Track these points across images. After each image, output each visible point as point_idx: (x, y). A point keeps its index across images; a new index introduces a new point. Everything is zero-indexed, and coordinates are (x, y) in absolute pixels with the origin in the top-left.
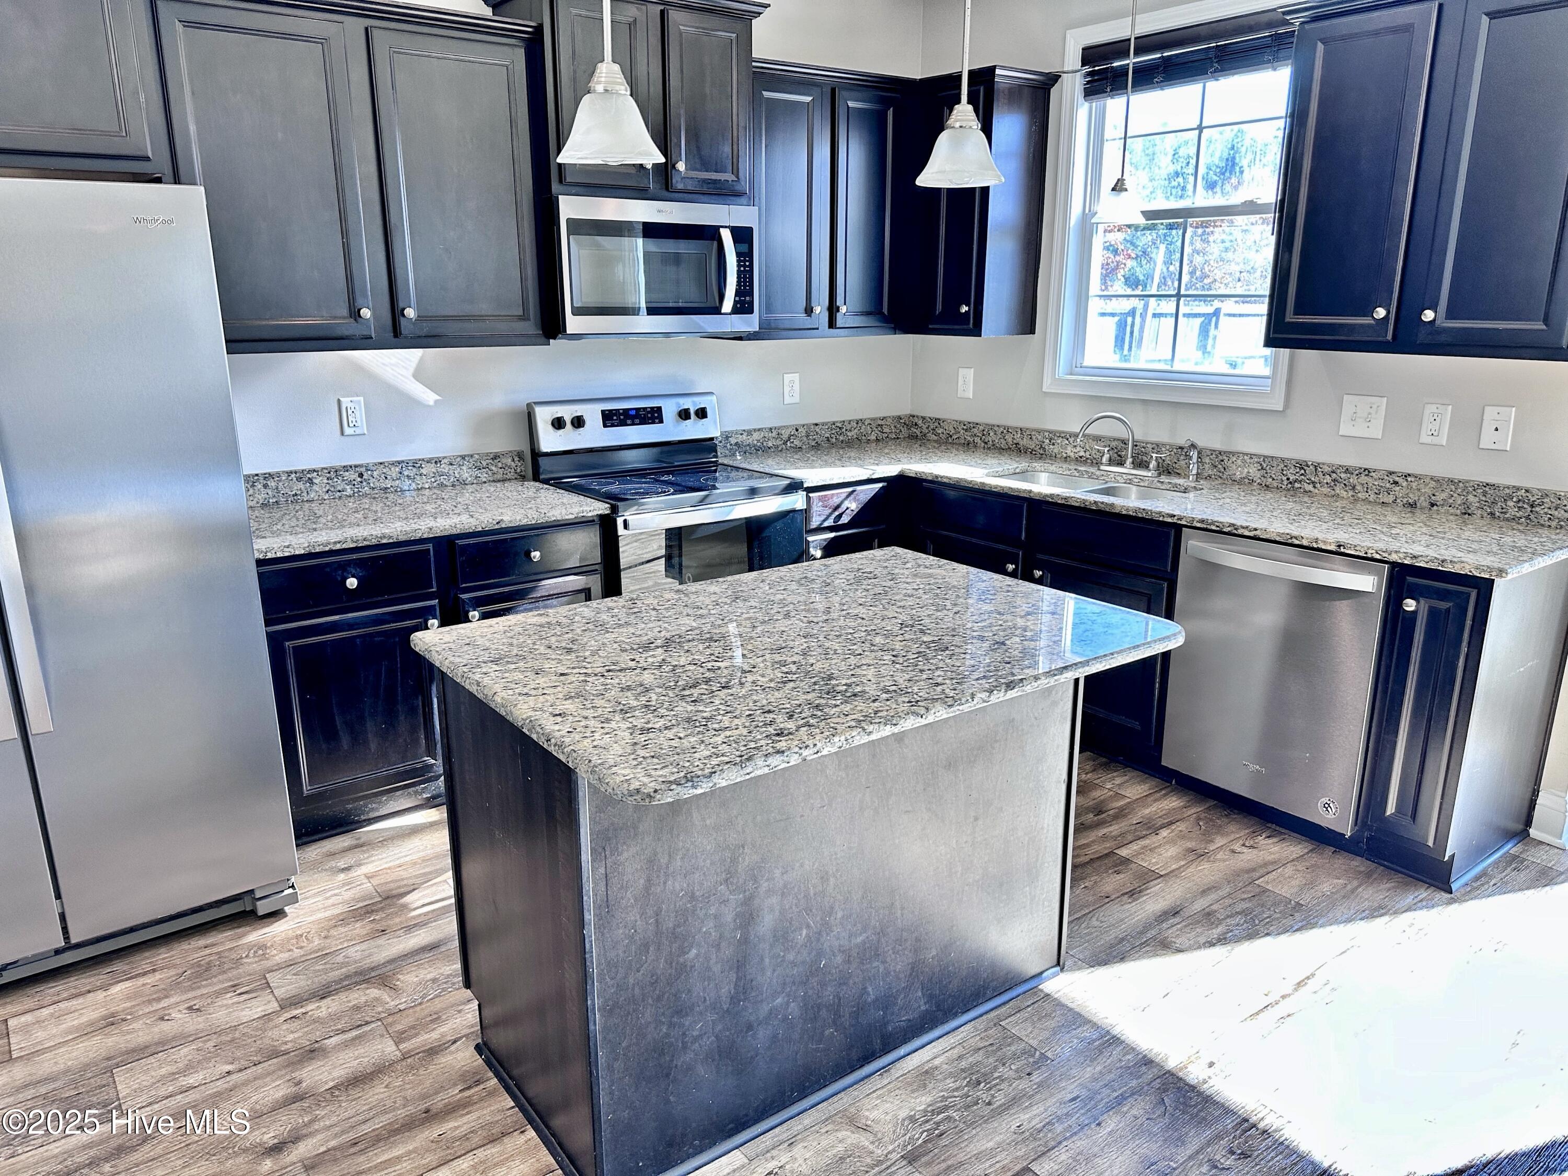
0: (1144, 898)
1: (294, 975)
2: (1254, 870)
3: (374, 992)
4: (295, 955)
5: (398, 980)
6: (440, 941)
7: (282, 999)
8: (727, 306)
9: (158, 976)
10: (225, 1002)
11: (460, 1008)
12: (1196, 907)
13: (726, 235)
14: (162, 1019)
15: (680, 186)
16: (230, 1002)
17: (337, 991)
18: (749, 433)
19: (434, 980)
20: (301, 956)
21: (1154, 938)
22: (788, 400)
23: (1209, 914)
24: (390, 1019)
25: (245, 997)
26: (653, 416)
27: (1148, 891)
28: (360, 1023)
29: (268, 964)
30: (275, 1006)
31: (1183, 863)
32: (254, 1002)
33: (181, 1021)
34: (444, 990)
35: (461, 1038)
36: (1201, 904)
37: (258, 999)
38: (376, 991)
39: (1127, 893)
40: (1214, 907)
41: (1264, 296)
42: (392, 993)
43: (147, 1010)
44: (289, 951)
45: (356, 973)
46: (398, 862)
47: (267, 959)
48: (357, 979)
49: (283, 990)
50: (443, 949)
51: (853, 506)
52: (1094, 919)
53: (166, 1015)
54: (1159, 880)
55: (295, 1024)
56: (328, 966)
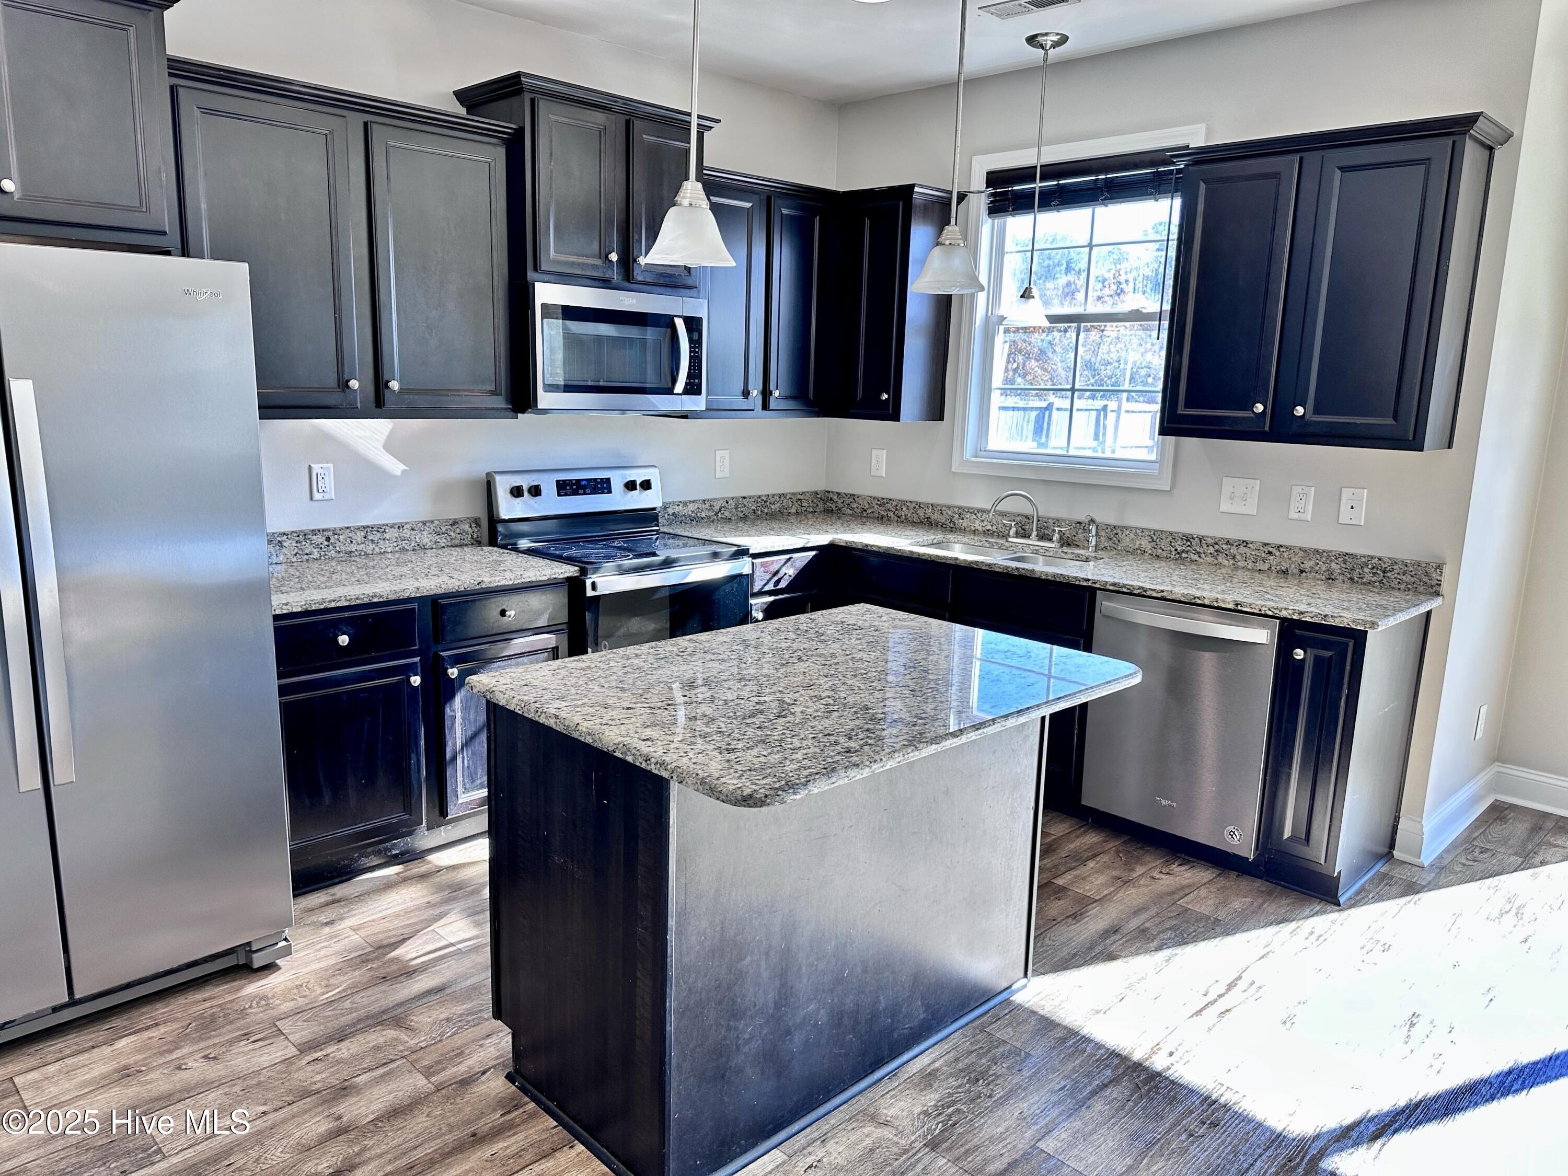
0: (1086, 919)
1: (304, 1021)
2: (1174, 893)
3: (391, 1033)
4: (300, 1004)
5: (412, 1021)
6: (444, 985)
7: (299, 1044)
8: (679, 387)
9: (162, 1029)
10: (241, 1050)
11: (481, 1043)
12: (1131, 925)
13: (680, 324)
14: (179, 1068)
15: (640, 278)
16: (246, 1049)
17: (352, 1034)
18: (685, 504)
19: (448, 1020)
20: (307, 1004)
21: (1101, 953)
22: (719, 475)
23: (1144, 931)
24: (414, 1057)
25: (260, 1044)
26: (602, 486)
27: (1088, 914)
28: (385, 1061)
29: (275, 1013)
30: (292, 1051)
31: (1112, 889)
32: (271, 1048)
33: (197, 1069)
34: (460, 1028)
35: (489, 1069)
36: (1134, 923)
37: (274, 1045)
38: (392, 1032)
39: (1070, 916)
40: (1147, 925)
41: (1158, 392)
42: (409, 1033)
43: (161, 1062)
44: (293, 1000)
45: (367, 1017)
46: (380, 915)
47: (273, 1009)
48: (371, 1022)
49: (298, 1035)
50: (448, 991)
51: (790, 572)
52: (1047, 939)
53: (182, 1064)
54: (1095, 904)
55: (319, 1066)
56: (336, 1012)
